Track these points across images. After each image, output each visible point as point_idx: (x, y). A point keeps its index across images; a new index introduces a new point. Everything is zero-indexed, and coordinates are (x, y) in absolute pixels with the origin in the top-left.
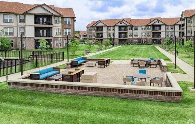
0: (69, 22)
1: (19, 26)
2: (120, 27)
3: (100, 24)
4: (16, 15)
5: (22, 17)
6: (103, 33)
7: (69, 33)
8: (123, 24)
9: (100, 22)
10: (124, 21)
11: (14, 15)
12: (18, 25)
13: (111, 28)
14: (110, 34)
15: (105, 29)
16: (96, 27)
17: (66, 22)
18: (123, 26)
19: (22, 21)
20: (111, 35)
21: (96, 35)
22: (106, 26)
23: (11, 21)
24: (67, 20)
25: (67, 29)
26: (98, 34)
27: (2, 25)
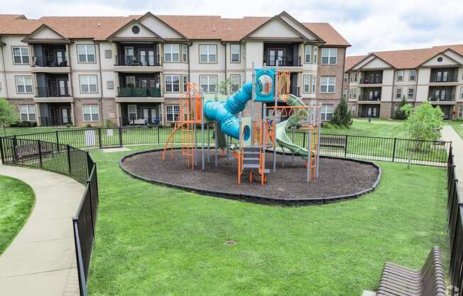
0: (333, 60)
1: (230, 71)
2: (434, 70)
3: (377, 65)
4: (224, 43)
5: (235, 49)
6: (381, 88)
7: (331, 88)
8: (445, 62)
9: (377, 57)
10: (448, 54)
11: (219, 44)
12: (227, 69)
13: (407, 75)
14: (399, 90)
15: (388, 77)
16: (362, 72)
17: (325, 59)
18: (443, 69)
19: (236, 59)
20: (405, 92)
21: (358, 93)
22: (392, 68)
23: (213, 59)
24: (330, 53)
25: (328, 78)
26: (364, 89)
27: (197, 69)
